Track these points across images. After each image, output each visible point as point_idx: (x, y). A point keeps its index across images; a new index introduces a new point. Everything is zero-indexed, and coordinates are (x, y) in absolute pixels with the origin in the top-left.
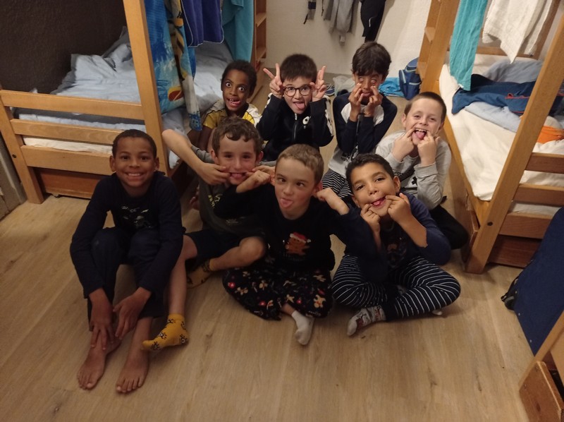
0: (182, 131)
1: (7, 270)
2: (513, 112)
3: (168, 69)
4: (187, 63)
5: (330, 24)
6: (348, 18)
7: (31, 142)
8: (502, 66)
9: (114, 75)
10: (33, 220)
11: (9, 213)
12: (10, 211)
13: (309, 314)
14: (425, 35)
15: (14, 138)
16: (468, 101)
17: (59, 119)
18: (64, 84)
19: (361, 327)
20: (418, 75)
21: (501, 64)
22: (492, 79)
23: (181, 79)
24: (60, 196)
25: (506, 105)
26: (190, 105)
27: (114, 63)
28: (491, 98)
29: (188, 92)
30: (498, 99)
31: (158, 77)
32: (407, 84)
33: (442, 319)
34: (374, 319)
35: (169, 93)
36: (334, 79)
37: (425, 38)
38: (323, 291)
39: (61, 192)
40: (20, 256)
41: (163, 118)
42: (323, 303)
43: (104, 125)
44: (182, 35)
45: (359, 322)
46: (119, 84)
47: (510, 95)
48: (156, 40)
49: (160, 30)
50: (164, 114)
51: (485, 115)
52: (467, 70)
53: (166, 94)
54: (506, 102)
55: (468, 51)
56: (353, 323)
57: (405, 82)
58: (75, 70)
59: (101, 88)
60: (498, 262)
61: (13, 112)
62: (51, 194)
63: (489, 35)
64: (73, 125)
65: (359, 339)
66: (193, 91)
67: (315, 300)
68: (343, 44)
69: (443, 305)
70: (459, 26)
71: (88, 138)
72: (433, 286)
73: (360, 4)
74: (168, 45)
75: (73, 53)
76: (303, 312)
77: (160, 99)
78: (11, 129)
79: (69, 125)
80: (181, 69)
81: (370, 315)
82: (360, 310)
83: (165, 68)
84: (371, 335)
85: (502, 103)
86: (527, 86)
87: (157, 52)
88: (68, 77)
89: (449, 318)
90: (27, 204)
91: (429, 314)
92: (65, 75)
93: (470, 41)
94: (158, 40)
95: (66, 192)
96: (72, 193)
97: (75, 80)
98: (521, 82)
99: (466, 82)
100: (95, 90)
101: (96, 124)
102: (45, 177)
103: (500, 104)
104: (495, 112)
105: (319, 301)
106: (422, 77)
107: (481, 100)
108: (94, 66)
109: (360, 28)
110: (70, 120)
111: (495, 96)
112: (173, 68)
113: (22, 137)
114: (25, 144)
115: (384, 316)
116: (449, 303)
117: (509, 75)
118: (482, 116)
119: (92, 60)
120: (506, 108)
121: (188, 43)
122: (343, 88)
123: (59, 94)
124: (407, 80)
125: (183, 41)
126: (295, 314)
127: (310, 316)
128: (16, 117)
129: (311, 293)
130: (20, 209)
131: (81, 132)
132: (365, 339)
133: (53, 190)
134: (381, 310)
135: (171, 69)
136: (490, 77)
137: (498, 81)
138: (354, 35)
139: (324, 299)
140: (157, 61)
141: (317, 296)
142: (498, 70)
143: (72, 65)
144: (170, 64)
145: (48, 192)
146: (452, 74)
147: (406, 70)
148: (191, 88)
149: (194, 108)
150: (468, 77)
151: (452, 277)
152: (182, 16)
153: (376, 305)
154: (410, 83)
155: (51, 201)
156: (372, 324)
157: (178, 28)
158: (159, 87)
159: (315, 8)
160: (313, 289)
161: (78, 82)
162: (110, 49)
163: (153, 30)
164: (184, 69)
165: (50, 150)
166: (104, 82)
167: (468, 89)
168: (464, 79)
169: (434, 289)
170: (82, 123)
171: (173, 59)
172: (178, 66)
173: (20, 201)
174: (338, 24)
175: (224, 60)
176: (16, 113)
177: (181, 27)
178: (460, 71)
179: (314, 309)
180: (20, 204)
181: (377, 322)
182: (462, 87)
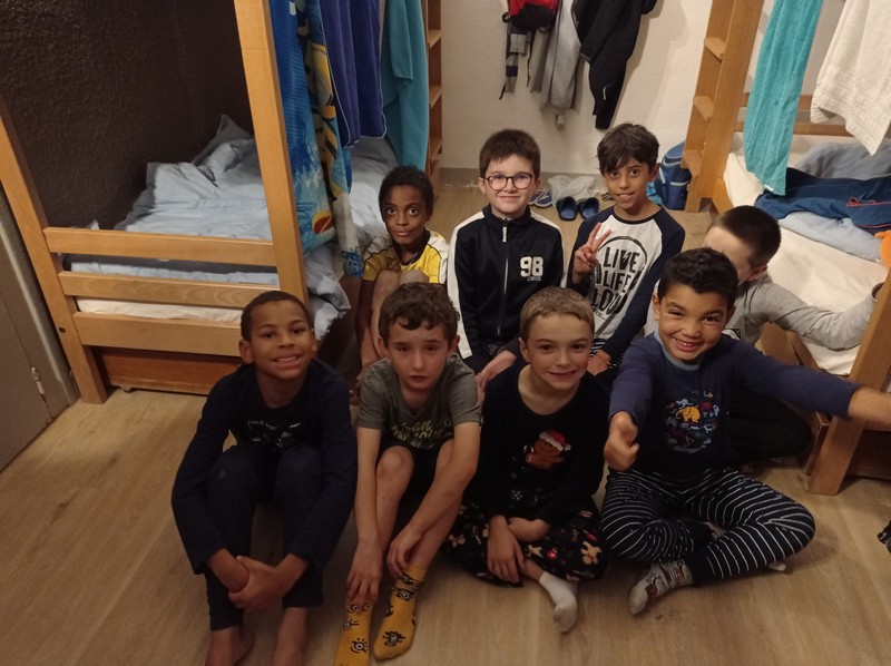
0: (333, 279)
1: (55, 519)
2: (860, 227)
3: (312, 184)
4: (342, 173)
5: (542, 97)
6: (569, 88)
7: (90, 307)
8: (825, 153)
9: (216, 193)
10: (92, 432)
11: (52, 423)
12: (54, 419)
13: (572, 575)
14: (694, 108)
15: (64, 301)
16: (781, 211)
17: (136, 269)
18: (136, 212)
19: (653, 598)
20: (687, 171)
21: (824, 150)
22: (813, 173)
23: (332, 197)
24: (133, 390)
25: (848, 217)
26: (345, 237)
27: (212, 174)
28: (820, 206)
29: (343, 219)
30: (832, 207)
31: (299, 198)
32: (667, 184)
33: (785, 576)
34: (673, 584)
35: (314, 222)
36: (550, 181)
37: (696, 113)
38: (592, 533)
39: (136, 383)
40: (76, 494)
41: (305, 262)
42: (598, 555)
43: (210, 276)
44: (334, 132)
45: (650, 590)
46: (225, 207)
47: (853, 200)
48: (295, 141)
49: (301, 125)
50: (307, 253)
51: (814, 233)
52: (778, 164)
53: (310, 223)
54: (848, 212)
55: (778, 135)
56: (640, 593)
57: (664, 182)
58: (154, 187)
59: (198, 215)
60: (861, 474)
61: (61, 260)
62: (119, 387)
63: (822, 110)
64: (159, 278)
65: (653, 620)
66: (350, 216)
67: (584, 551)
68: (561, 128)
69: (788, 552)
70: (758, 96)
71: (184, 298)
72: (770, 522)
73: (587, 67)
74: (313, 148)
75: (151, 161)
76: (560, 573)
77: (301, 231)
78: (58, 285)
79: (153, 278)
80: (332, 184)
81: (668, 578)
82: (649, 568)
83: (308, 183)
84: (673, 612)
85: (837, 212)
86: (877, 185)
87: (297, 160)
88: (143, 198)
89: (795, 573)
90: (79, 405)
91: (765, 570)
92: (136, 195)
93: (782, 117)
94: (299, 141)
95: (143, 383)
96: (153, 384)
97: (154, 203)
98: (864, 177)
99: (779, 181)
100: (186, 219)
101: (198, 275)
102: (109, 360)
103: (836, 215)
104: (830, 227)
105: (591, 552)
106: (694, 173)
107: (805, 210)
108: (183, 180)
109: (588, 101)
110: (154, 271)
111: (827, 203)
112: (320, 182)
113: (75, 298)
114: (79, 310)
115: (691, 578)
116: (797, 548)
117: (839, 167)
118: (809, 235)
119: (179, 170)
120: (847, 221)
121: (344, 142)
122: (566, 195)
123: (130, 228)
124: (667, 178)
125: (335, 141)
126: (546, 579)
127: (576, 579)
128: (67, 268)
129: (574, 540)
130: (69, 414)
131: (173, 288)
132: (662, 620)
133: (123, 381)
134: (684, 567)
135: (317, 184)
136: (808, 170)
137: (822, 177)
138: (578, 112)
139: (597, 550)
140: (297, 174)
141: (586, 543)
142: (821, 160)
143: (148, 181)
144: (314, 178)
145: (114, 383)
146: (750, 169)
147: (665, 164)
148: (346, 213)
149: (351, 244)
150: (780, 173)
151: (799, 505)
152: (334, 102)
153: (676, 559)
154: (672, 183)
155: (119, 398)
156: (669, 592)
157: (328, 121)
158: (300, 214)
159: (516, 74)
160: (575, 533)
161: (159, 207)
162: (205, 151)
163: (292, 125)
164: (337, 183)
165: (120, 318)
166: (201, 205)
167: (782, 192)
168: (774, 177)
169: (771, 527)
170: (175, 274)
171: (319, 169)
172: (326, 178)
173: (70, 401)
174: (554, 97)
175: (384, 161)
176: (65, 262)
177: (332, 120)
178: (766, 166)
179: (583, 566)
180: (68, 406)
181: (679, 587)
182: (771, 190)
